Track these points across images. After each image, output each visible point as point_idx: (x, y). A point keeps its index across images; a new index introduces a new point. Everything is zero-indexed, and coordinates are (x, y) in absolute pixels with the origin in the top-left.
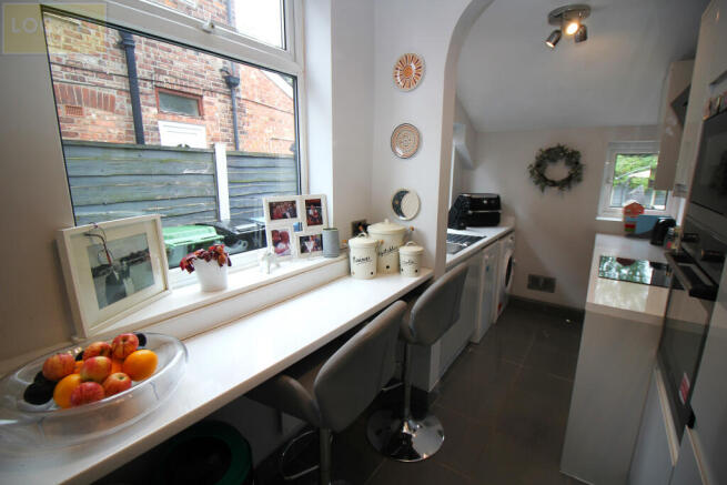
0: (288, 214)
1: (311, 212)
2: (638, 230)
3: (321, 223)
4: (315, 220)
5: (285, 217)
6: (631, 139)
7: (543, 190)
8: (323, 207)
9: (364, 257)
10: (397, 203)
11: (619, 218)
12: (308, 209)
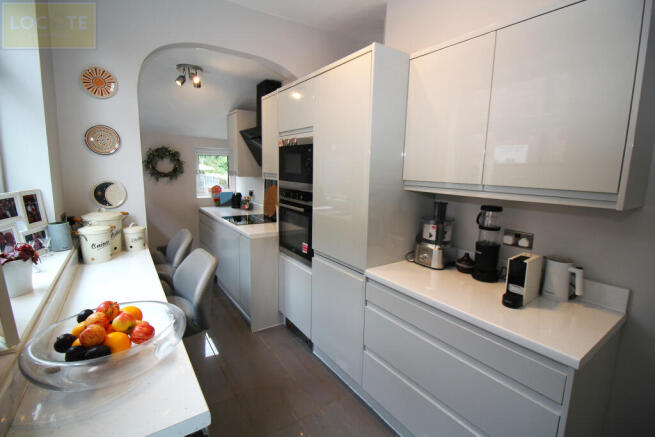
0: (8, 213)
1: (29, 209)
2: (222, 202)
3: (39, 219)
4: (34, 216)
5: (5, 216)
6: (213, 146)
7: (157, 180)
8: (39, 202)
9: (105, 241)
10: (99, 193)
11: (208, 195)
12: (26, 206)
